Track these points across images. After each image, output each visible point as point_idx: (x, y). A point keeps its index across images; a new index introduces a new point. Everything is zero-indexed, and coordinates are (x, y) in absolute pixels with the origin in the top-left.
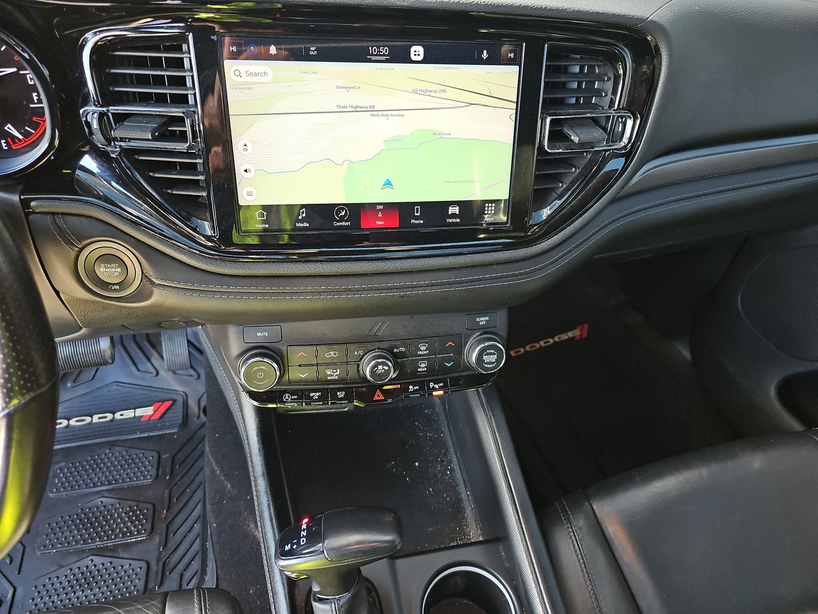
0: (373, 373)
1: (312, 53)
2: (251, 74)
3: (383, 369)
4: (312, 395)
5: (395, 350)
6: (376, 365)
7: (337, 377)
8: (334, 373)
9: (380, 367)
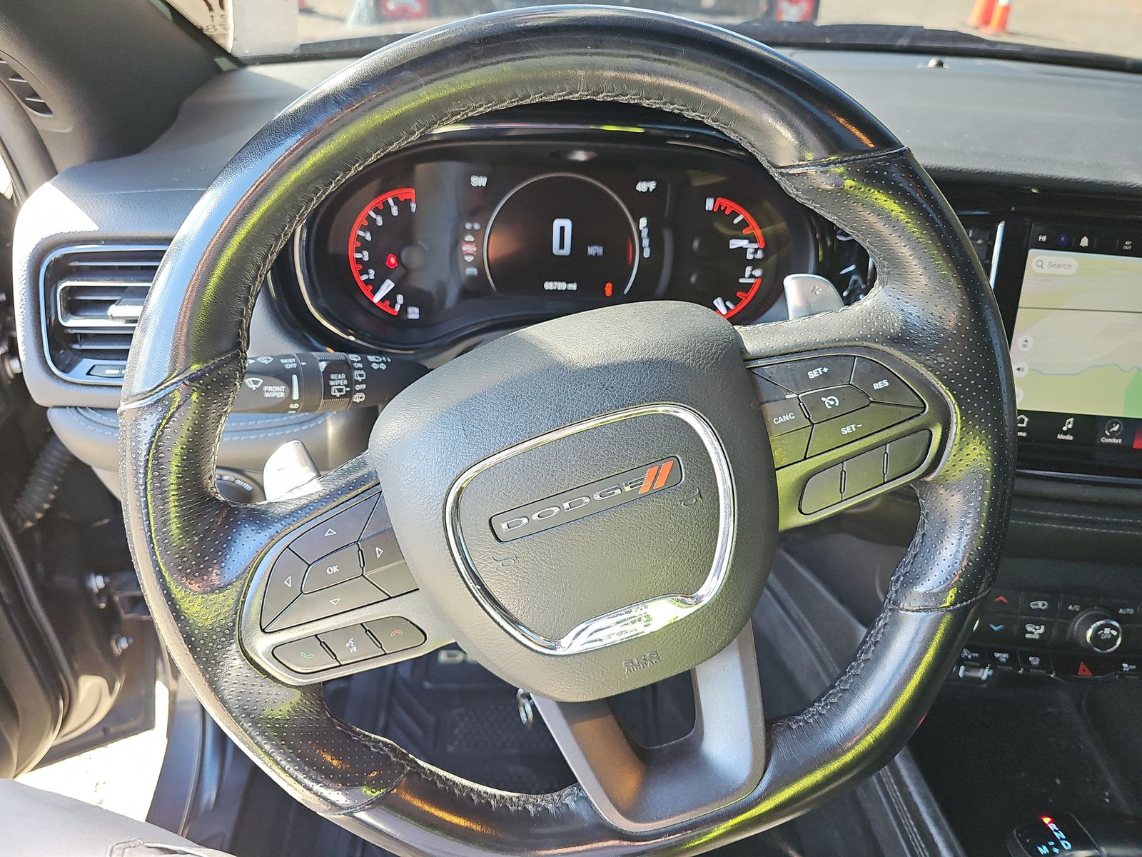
0: (1096, 636)
1: (1125, 248)
2: (1053, 266)
3: (1110, 633)
4: (997, 655)
5: (1121, 611)
6: (1102, 627)
7: (1037, 637)
8: (1036, 629)
9: (1107, 631)
